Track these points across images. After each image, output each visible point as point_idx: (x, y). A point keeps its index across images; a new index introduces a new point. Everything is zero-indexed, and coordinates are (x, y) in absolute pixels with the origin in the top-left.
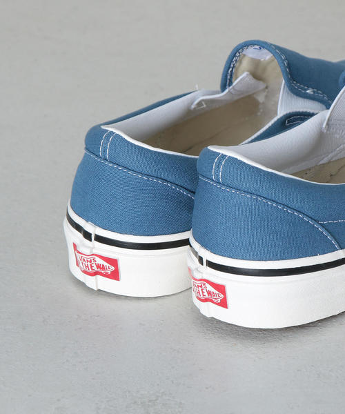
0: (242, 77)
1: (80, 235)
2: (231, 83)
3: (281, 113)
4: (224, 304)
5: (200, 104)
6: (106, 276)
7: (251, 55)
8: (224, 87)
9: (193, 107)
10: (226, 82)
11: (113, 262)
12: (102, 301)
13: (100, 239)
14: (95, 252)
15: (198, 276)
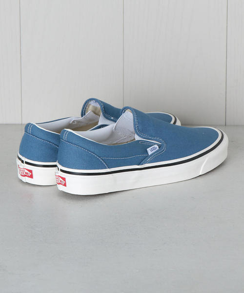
0: (89, 112)
1: (20, 162)
2: (85, 114)
3: (100, 124)
4: (65, 185)
5: (74, 121)
6: (29, 177)
7: (93, 105)
8: (82, 116)
9: (71, 122)
10: (83, 114)
11: (31, 171)
12: (27, 187)
13: (27, 163)
14: (25, 167)
15: (57, 175)
